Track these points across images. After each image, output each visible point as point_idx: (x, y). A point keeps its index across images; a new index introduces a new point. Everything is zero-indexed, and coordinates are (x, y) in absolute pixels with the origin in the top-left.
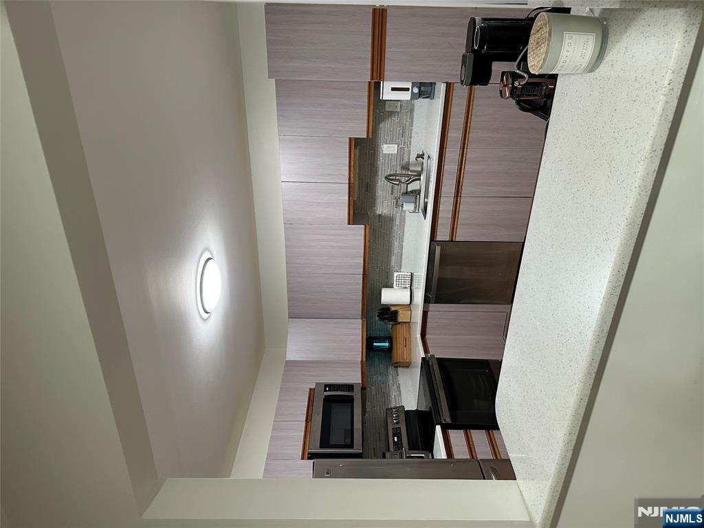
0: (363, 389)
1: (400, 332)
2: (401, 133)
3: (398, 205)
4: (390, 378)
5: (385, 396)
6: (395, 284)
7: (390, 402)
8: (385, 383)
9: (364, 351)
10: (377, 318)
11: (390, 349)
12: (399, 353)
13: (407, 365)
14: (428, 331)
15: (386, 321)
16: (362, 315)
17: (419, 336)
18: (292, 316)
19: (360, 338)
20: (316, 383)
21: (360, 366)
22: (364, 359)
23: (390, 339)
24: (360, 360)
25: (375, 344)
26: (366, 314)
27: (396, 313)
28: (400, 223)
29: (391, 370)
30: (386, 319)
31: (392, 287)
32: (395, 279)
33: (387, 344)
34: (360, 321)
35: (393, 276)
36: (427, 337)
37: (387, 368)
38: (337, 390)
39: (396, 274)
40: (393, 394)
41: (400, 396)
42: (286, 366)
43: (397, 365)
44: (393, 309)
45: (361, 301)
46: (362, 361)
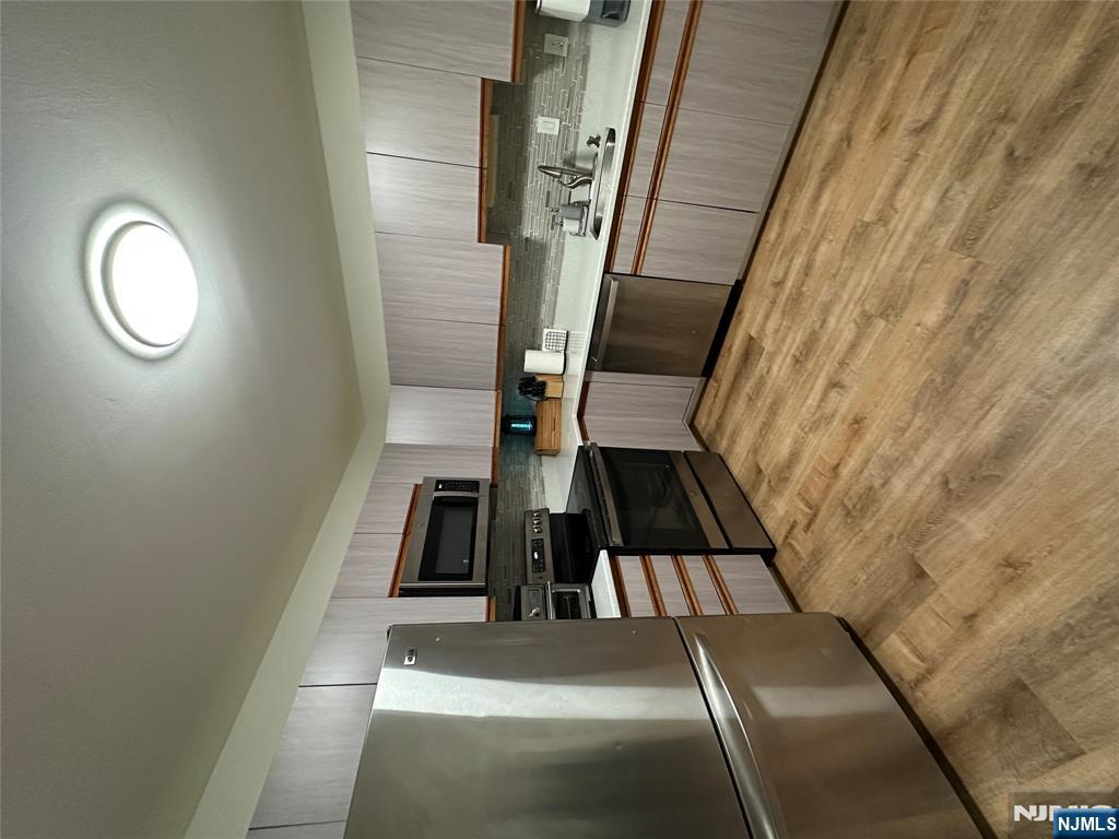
0: (493, 486)
1: (548, 410)
2: (567, 100)
3: (556, 224)
4: (531, 469)
5: (524, 493)
6: (544, 345)
7: (529, 501)
8: (524, 474)
9: (498, 433)
10: (518, 391)
11: (534, 432)
12: (545, 438)
13: (554, 453)
14: (587, 410)
15: (530, 395)
16: (497, 386)
17: (574, 416)
18: (396, 382)
19: (493, 416)
20: (425, 479)
21: (491, 453)
22: (497, 445)
23: (534, 420)
24: (491, 445)
25: (513, 425)
26: (502, 384)
27: (544, 384)
28: (556, 253)
29: (533, 459)
30: (530, 392)
31: (539, 349)
32: (544, 337)
33: (529, 426)
34: (493, 393)
35: (541, 334)
36: (585, 417)
37: (527, 457)
38: (455, 490)
39: (546, 331)
40: (535, 489)
41: (544, 493)
42: (384, 451)
43: (541, 453)
44: (540, 379)
45: (495, 365)
46: (494, 448)
